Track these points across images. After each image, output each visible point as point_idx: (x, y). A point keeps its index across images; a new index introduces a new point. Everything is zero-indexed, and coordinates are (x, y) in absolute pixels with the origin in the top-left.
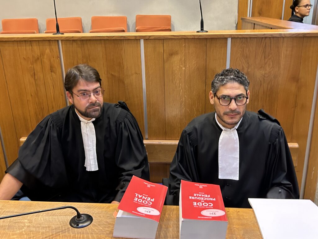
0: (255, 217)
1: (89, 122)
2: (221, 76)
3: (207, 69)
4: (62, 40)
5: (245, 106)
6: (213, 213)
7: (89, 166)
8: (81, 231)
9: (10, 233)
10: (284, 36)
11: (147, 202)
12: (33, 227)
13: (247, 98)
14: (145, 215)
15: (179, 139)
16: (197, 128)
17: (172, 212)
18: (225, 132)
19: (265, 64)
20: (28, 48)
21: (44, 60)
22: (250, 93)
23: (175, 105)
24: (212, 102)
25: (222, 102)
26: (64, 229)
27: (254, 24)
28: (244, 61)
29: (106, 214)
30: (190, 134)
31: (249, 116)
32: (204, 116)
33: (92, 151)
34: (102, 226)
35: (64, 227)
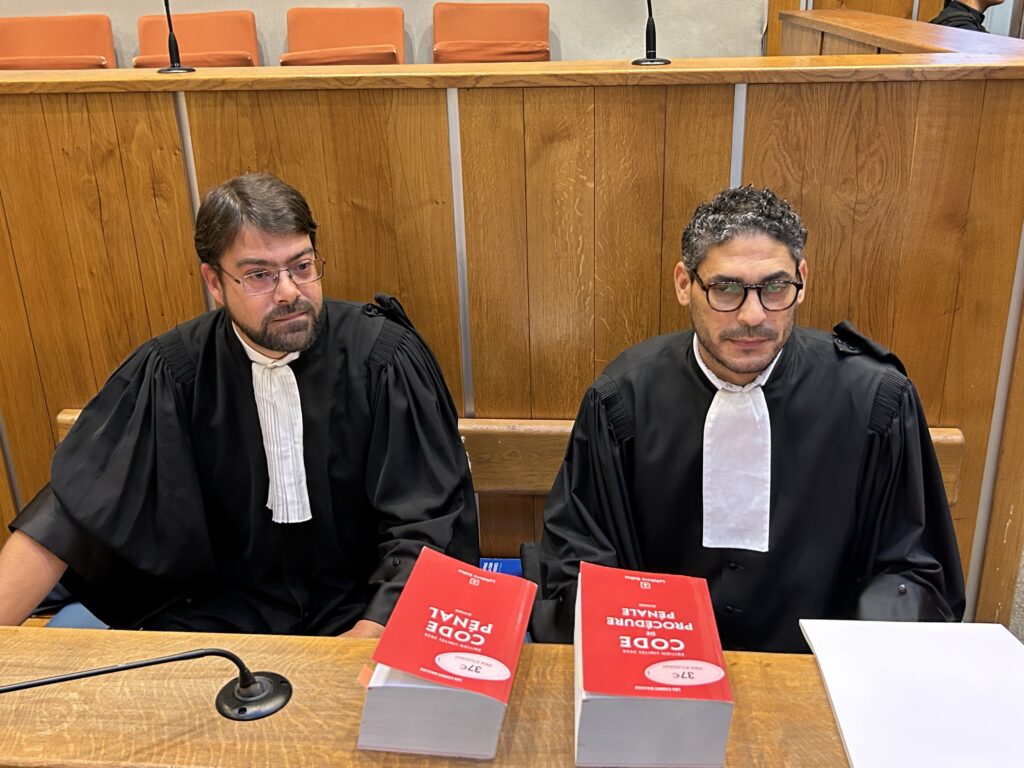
0: (822, 683)
1: (278, 363)
2: (714, 213)
3: (666, 188)
4: (186, 92)
5: (791, 314)
6: (686, 675)
7: (281, 508)
8: (252, 730)
9: (21, 738)
10: (920, 78)
11: (468, 637)
12: (97, 717)
13: (799, 287)
14: (460, 680)
15: (576, 416)
16: (634, 383)
17: (550, 667)
18: (724, 395)
19: (859, 170)
20: (76, 116)
21: (130, 156)
22: (809, 267)
23: (561, 304)
24: (683, 298)
25: (717, 301)
26: (197, 722)
27: (823, 33)
28: (789, 160)
29: (336, 672)
30: (609, 403)
31: (805, 341)
32: (658, 342)
33: (290, 461)
34: (323, 713)
35: (198, 716)
